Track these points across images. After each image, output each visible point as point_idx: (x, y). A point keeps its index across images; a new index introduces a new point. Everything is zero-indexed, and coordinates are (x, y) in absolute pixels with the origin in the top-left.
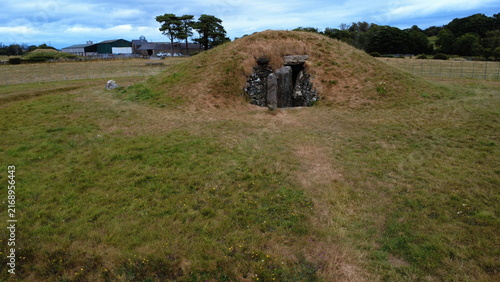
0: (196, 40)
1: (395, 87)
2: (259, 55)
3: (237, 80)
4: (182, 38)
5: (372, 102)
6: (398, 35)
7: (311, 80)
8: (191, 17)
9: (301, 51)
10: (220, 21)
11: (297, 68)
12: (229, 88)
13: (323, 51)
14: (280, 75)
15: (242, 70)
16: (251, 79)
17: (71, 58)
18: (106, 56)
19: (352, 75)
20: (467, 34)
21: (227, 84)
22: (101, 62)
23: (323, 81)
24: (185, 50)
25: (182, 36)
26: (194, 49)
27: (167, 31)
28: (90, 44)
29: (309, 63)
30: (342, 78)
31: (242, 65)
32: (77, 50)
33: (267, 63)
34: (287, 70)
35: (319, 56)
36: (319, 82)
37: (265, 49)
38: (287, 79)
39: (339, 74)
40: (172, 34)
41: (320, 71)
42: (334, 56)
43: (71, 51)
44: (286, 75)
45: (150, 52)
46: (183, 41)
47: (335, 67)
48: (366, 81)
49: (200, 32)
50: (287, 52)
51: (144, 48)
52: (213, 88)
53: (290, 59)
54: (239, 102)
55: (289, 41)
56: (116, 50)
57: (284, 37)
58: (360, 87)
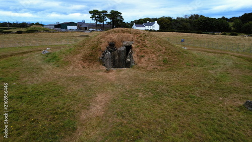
0: (108, 23)
1: (173, 60)
2: (110, 41)
3: (97, 54)
4: (101, 22)
5: (159, 68)
6: (212, 22)
7: (133, 55)
8: (106, 12)
9: (131, 39)
10: (121, 14)
11: (129, 48)
12: (92, 58)
13: (141, 40)
14: (120, 51)
15: (100, 48)
16: (104, 53)
17: (47, 31)
18: (63, 30)
19: (153, 52)
20: (250, 22)
21: (91, 56)
22: (60, 34)
23: (138, 56)
24: (103, 28)
25: (101, 21)
26: (107, 27)
27: (94, 19)
28: (58, 24)
29: (133, 46)
30: (148, 54)
31: (101, 46)
32: (51, 27)
33: (114, 45)
34: (123, 48)
35: (139, 42)
36: (136, 56)
37: (113, 38)
38: (123, 53)
39: (147, 52)
40: (96, 20)
41: (138, 50)
42: (147, 42)
43: (48, 27)
44: (123, 51)
45: (86, 29)
46: (102, 23)
47: (146, 48)
48: (159, 56)
49: (110, 19)
50: (124, 39)
51: (83, 26)
52: (84, 58)
53: (125, 43)
54: (96, 65)
55: (126, 34)
56: (69, 27)
57: (124, 32)
58: (155, 59)
